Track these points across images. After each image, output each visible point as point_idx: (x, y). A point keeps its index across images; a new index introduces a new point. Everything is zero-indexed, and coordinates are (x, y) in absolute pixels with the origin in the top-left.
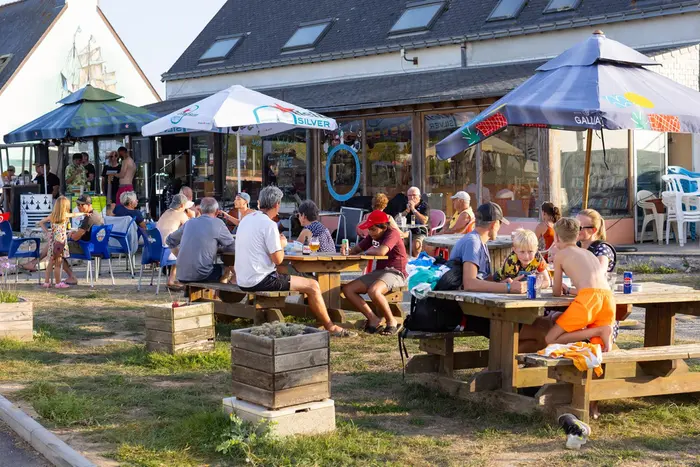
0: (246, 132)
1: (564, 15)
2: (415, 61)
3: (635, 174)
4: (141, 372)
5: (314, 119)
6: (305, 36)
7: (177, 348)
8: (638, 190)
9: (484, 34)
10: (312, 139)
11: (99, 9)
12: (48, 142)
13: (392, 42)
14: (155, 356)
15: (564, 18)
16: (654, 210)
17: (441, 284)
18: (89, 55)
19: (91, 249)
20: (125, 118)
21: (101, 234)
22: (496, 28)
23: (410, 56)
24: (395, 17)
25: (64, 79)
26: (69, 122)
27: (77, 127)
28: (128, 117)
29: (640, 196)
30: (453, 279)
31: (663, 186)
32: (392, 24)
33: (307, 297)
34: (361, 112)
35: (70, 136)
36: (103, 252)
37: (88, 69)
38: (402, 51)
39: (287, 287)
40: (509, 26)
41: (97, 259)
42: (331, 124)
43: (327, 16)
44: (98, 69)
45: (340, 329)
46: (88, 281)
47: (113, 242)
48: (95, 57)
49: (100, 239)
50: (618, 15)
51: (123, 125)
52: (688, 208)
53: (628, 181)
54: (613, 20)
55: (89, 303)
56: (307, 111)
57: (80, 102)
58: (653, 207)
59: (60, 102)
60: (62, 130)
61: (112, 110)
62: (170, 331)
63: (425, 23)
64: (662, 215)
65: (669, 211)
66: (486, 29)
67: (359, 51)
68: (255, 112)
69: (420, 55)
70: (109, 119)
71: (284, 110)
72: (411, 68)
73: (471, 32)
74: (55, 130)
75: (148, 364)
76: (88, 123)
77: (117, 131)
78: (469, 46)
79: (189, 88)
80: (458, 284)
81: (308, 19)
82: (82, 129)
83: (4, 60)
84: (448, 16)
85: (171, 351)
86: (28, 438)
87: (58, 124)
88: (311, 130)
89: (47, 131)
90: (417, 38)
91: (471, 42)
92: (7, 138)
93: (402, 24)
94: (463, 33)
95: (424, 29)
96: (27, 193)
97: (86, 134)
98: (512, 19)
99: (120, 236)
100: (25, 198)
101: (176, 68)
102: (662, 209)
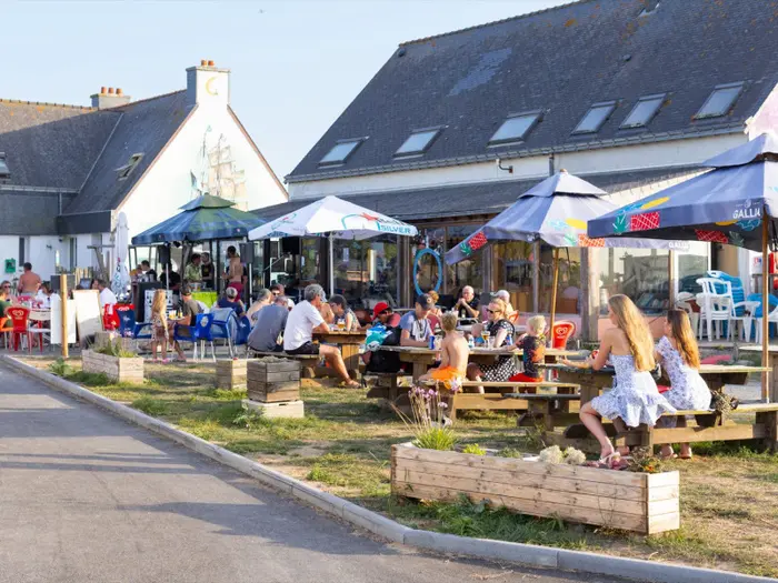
0: (337, 236)
1: (637, 131)
2: (511, 170)
3: (676, 276)
4: (209, 399)
5: (396, 226)
6: (416, 142)
7: (234, 387)
8: (680, 291)
9: (569, 147)
10: (402, 242)
11: (229, 108)
12: (169, 244)
13: (491, 151)
14: (219, 391)
15: (636, 134)
16: (691, 310)
17: (386, 342)
18: (219, 153)
19: (197, 334)
20: (236, 223)
21: (204, 321)
22: (579, 141)
23: (506, 165)
24: (496, 126)
25: (193, 178)
26: (186, 228)
27: (194, 231)
28: (239, 222)
29: (679, 296)
30: (393, 339)
31: (699, 289)
32: (492, 135)
33: (331, 359)
34: (442, 219)
35: (190, 239)
36: (206, 335)
37: (218, 168)
38: (498, 160)
39: (317, 353)
40: (590, 140)
41: (203, 342)
42: (412, 231)
43: (438, 123)
44: (227, 167)
45: (356, 383)
46: (195, 360)
47: (216, 329)
48: (224, 156)
49: (204, 325)
50: (679, 134)
51: (235, 230)
52: (720, 308)
53: (668, 283)
54: (673, 138)
55: (189, 371)
56: (391, 219)
57: (197, 209)
58: (689, 306)
59: (182, 208)
60: (181, 234)
61: (226, 216)
62: (230, 375)
63: (520, 135)
64: (696, 314)
65: (702, 310)
66: (571, 142)
67: (462, 159)
68: (343, 221)
69: (516, 164)
70: (223, 223)
71: (369, 218)
72: (506, 176)
73: (558, 144)
74: (175, 234)
75: (215, 395)
76: (204, 227)
77: (230, 235)
78: (557, 158)
79: (309, 190)
80: (397, 342)
81: (421, 126)
82: (198, 233)
83: (137, 158)
84: (541, 127)
85: (230, 389)
86: (134, 419)
87: (177, 229)
88: (402, 237)
89: (169, 235)
90: (512, 148)
91: (559, 153)
92: (134, 240)
93: (502, 133)
94: (552, 145)
95: (518, 139)
96: (150, 289)
97: (203, 236)
98: (593, 133)
99: (221, 324)
100: (150, 294)
101: (297, 171)
102: (696, 308)
